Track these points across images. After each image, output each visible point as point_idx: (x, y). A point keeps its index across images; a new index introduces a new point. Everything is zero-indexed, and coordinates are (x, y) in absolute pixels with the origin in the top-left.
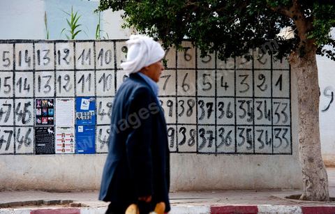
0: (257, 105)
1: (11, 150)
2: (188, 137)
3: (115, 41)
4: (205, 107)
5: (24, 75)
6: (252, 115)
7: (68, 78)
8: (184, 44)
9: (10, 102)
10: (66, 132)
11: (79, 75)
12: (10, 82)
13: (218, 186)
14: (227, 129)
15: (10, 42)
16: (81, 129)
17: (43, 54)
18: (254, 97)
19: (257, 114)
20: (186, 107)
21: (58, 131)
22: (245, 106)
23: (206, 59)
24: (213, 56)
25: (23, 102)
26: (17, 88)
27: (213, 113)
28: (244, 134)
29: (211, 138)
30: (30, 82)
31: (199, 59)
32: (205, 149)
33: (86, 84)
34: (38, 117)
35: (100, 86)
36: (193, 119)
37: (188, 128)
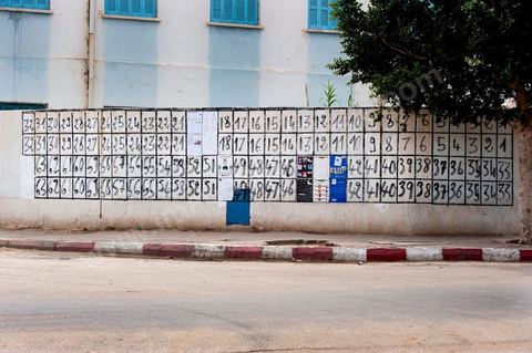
0: (484, 164)
1: (277, 198)
2: (425, 190)
3: (364, 109)
4: (439, 165)
5: (288, 137)
6: (479, 172)
7: (324, 139)
8: (421, 112)
9: (277, 158)
10: (323, 184)
11: (334, 136)
12: (277, 142)
13: (450, 232)
14: (458, 184)
15: (278, 109)
16: (334, 182)
17: (304, 119)
18: (481, 157)
19: (484, 171)
20: (424, 165)
21: (315, 183)
22: (474, 164)
23: (441, 124)
24: (447, 121)
25: (288, 158)
26: (283, 146)
27: (446, 170)
28: (473, 188)
29: (444, 191)
30: (293, 142)
31: (435, 124)
32: (439, 200)
33: (340, 144)
34: (299, 171)
35: (351, 146)
36: (429, 175)
37: (425, 183)
